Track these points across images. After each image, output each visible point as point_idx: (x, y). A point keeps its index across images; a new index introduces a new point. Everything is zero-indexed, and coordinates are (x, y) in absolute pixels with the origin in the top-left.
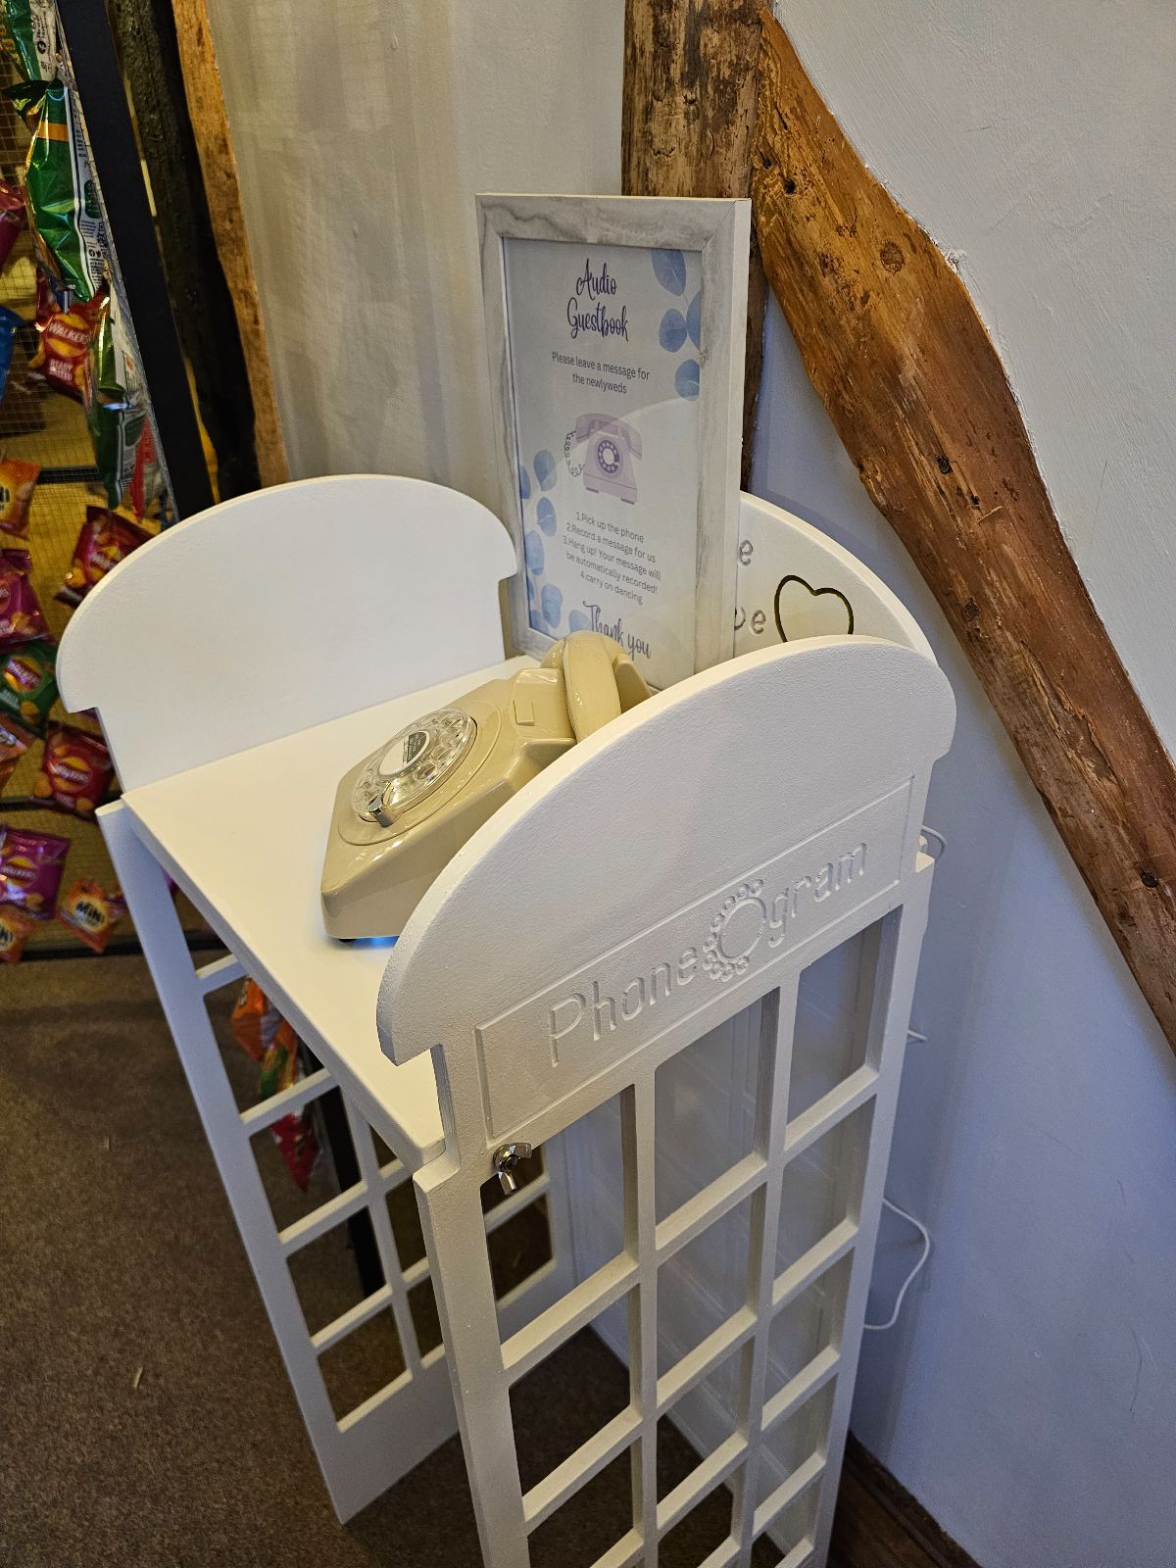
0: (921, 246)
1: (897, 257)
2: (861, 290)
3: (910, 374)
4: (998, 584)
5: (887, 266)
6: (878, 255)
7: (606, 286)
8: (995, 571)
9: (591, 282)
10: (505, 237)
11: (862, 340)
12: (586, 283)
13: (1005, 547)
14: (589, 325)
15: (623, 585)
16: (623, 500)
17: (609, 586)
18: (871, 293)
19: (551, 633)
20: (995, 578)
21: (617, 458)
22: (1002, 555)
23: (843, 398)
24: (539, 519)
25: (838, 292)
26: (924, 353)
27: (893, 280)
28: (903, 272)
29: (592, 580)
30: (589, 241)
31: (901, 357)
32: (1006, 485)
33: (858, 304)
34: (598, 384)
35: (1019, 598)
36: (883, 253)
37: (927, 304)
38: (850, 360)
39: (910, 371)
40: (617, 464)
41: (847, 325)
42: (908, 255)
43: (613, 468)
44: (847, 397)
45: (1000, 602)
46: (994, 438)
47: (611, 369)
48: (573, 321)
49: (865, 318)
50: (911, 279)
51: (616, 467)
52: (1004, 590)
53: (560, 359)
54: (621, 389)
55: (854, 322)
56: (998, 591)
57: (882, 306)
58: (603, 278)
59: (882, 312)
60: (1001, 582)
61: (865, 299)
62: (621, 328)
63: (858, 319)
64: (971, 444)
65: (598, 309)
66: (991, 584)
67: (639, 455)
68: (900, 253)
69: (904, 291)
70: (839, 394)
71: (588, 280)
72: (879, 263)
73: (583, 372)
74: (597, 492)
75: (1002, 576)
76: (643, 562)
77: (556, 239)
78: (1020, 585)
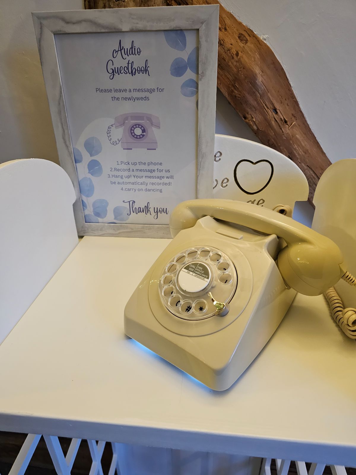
0: (251, 35)
1: (244, 38)
2: (234, 50)
3: (260, 80)
4: (297, 149)
5: (242, 42)
6: (237, 38)
7: (134, 51)
8: (296, 144)
9: (123, 51)
10: (57, 34)
11: (240, 70)
12: (119, 52)
13: (297, 136)
14: (122, 72)
15: (150, 187)
16: (148, 149)
17: (141, 190)
18: (239, 52)
19: (100, 221)
20: (296, 147)
21: (144, 131)
22: (297, 138)
23: (235, 93)
24: (89, 170)
25: (226, 53)
26: (263, 73)
27: (246, 47)
28: (248, 44)
29: (129, 190)
30: (123, 30)
31: (256, 75)
32: (293, 115)
33: (235, 56)
34: (129, 99)
35: (304, 152)
36: (239, 37)
37: (260, 55)
38: (236, 78)
39: (260, 79)
40: (144, 134)
41: (232, 65)
42: (248, 38)
43: (141, 136)
44: (236, 92)
45: (299, 154)
46: (287, 100)
47: (139, 90)
48: (111, 71)
49: (239, 61)
50: (252, 46)
51: (143, 135)
52: (299, 150)
53: (101, 91)
54: (147, 98)
55: (235, 63)
56: (298, 151)
57: (244, 56)
58: (132, 48)
59: (245, 59)
60: (298, 148)
61: (237, 54)
62: (145, 70)
63: (237, 62)
64: (282, 103)
65: (128, 63)
66: (295, 149)
67: (158, 127)
68: (245, 37)
69: (251, 51)
70: (233, 91)
71: (121, 50)
72: (239, 41)
73: (117, 95)
74: (131, 149)
75: (298, 146)
76: (163, 174)
77: (99, 31)
78: (303, 147)
